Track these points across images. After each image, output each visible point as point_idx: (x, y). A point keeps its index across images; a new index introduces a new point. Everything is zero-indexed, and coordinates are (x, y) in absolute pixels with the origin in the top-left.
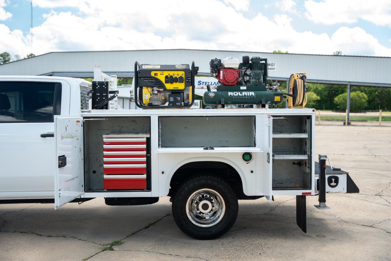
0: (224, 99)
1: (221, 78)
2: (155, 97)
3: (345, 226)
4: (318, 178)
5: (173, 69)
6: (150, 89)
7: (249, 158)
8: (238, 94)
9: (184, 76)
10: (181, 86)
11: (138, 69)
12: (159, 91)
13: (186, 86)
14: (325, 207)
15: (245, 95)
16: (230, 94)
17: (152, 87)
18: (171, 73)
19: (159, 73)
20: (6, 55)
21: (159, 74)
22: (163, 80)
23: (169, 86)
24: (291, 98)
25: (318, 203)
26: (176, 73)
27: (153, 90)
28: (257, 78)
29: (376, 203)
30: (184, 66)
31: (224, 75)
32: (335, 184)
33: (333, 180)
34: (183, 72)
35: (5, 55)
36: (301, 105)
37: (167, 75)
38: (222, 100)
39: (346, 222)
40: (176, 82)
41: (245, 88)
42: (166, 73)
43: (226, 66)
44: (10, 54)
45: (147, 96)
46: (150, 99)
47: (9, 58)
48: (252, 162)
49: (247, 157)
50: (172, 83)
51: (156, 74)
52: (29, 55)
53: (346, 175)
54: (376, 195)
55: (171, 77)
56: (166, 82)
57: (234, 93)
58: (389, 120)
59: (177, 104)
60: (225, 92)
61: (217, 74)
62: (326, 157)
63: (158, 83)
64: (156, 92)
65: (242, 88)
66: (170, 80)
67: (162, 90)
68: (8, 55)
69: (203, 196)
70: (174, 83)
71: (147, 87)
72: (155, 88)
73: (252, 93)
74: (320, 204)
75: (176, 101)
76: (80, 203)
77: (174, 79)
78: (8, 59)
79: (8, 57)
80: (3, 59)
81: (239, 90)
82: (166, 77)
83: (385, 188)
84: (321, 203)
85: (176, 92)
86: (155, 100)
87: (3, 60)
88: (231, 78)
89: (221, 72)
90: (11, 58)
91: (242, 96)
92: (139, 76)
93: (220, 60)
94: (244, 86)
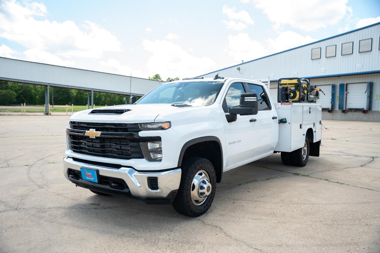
48: (315, 127)
49: (314, 125)
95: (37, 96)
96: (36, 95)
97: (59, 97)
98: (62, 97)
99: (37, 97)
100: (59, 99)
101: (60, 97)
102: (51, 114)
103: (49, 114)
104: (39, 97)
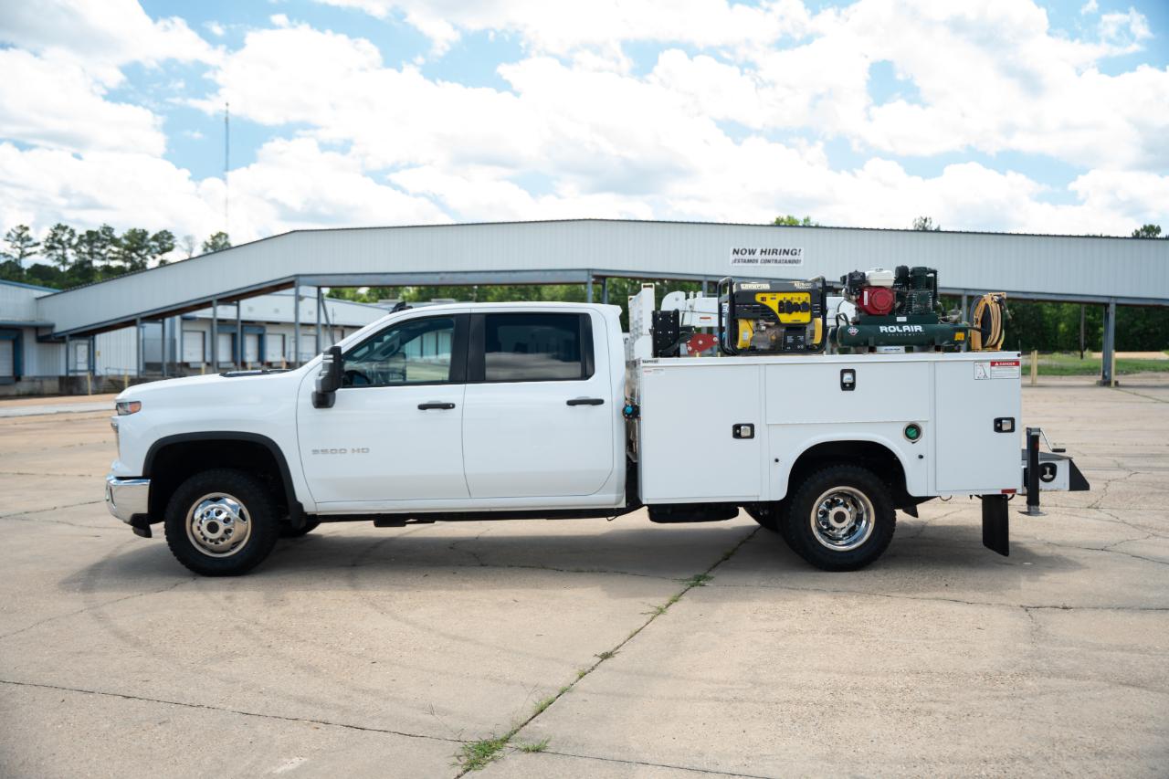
0: (873, 338)
1: (866, 303)
2: (761, 336)
3: (1058, 551)
4: (1025, 467)
5: (791, 289)
6: (752, 323)
7: (915, 435)
8: (896, 329)
9: (809, 301)
10: (803, 317)
11: (734, 290)
12: (768, 327)
13: (813, 316)
14: (1038, 513)
15: (907, 331)
16: (883, 329)
17: (756, 319)
18: (788, 297)
19: (768, 296)
20: (166, 236)
21: (768, 299)
22: (776, 309)
23: (785, 318)
24: (979, 334)
25: (1025, 509)
26: (795, 296)
27: (758, 325)
28: (923, 302)
29: (1094, 519)
30: (809, 284)
31: (870, 299)
32: (1051, 476)
33: (1048, 469)
34: (807, 295)
35: (163, 237)
36: (996, 345)
37: (782, 299)
38: (870, 339)
39: (1059, 545)
40: (797, 311)
41: (904, 319)
42: (780, 297)
43: (873, 284)
44: (173, 234)
45: (747, 334)
46: (752, 340)
47: (172, 244)
48: (921, 441)
49: (912, 433)
50: (790, 313)
51: (763, 299)
52: (214, 234)
53: (1067, 462)
54: (1089, 507)
55: (789, 302)
56: (781, 311)
57: (890, 327)
58: (1049, 372)
59: (799, 347)
60: (873, 327)
61: (858, 297)
62: (1039, 430)
63: (765, 313)
64: (763, 328)
65: (899, 319)
66: (788, 307)
67: (772, 324)
68: (170, 237)
69: (833, 500)
70: (794, 313)
71: (748, 319)
72: (761, 322)
73: (918, 328)
74: (1028, 508)
75: (797, 342)
76: (610, 518)
77: (792, 306)
78: (170, 246)
79: (170, 242)
80: (160, 246)
81: (896, 323)
82: (781, 303)
83: (1099, 497)
84: (1032, 507)
85: (797, 329)
86: (759, 342)
87: (158, 249)
88: (883, 304)
89: (866, 293)
90: (175, 243)
91: (903, 333)
92: (736, 301)
93: (864, 274)
94: (904, 316)
95: (1060, 322)
96: (1057, 321)
97: (1133, 325)
98: (1144, 323)
99: (1062, 326)
100: (1136, 329)
101: (1138, 323)
102: (1120, 383)
103: (1113, 384)
104: (1068, 326)
